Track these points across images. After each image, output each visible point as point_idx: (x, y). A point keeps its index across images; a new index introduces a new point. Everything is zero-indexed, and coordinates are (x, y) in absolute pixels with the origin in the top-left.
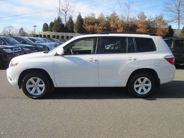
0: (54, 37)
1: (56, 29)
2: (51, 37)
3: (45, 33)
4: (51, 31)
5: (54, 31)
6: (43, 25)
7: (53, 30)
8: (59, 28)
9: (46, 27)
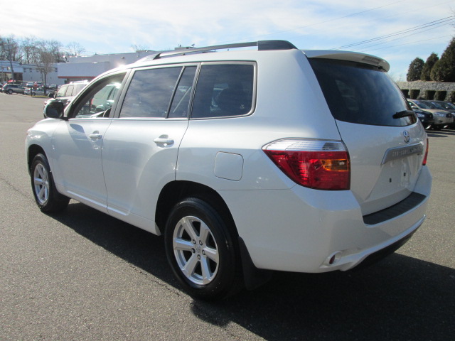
0: (431, 94)
1: (440, 74)
2: (423, 95)
3: (408, 86)
4: (428, 79)
5: (435, 80)
6: (411, 65)
7: (432, 76)
8: (449, 71)
9: (418, 68)
